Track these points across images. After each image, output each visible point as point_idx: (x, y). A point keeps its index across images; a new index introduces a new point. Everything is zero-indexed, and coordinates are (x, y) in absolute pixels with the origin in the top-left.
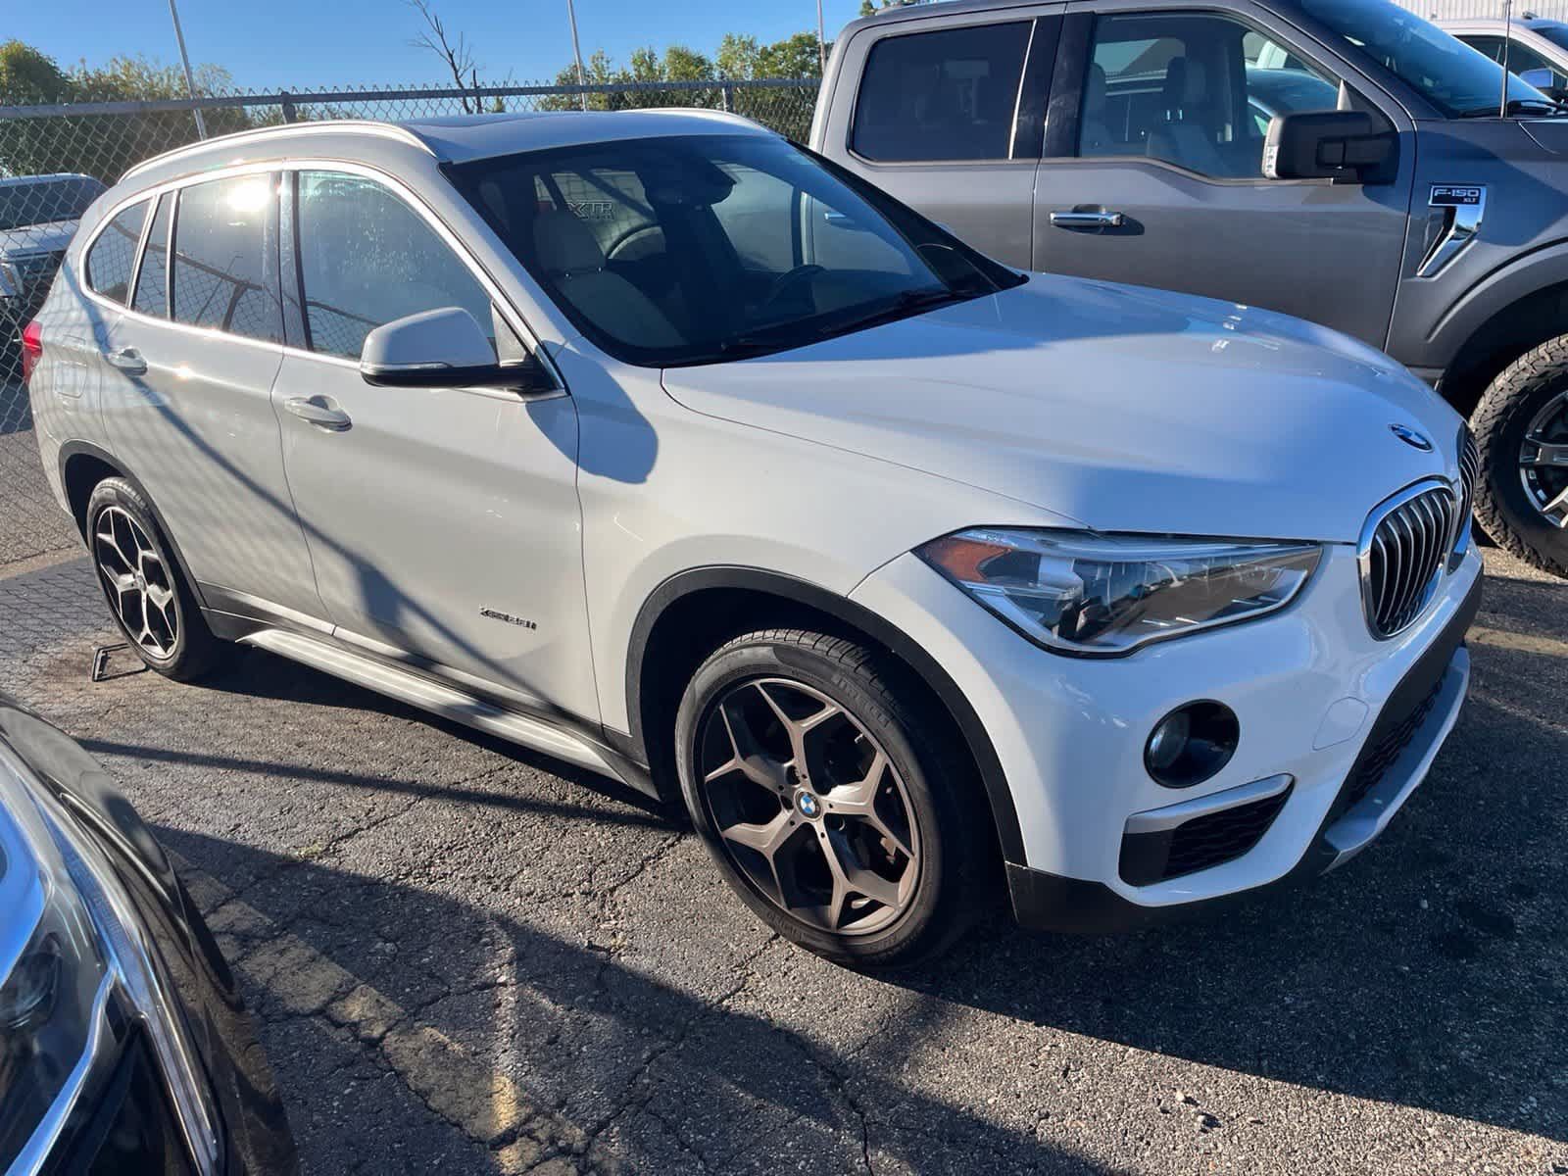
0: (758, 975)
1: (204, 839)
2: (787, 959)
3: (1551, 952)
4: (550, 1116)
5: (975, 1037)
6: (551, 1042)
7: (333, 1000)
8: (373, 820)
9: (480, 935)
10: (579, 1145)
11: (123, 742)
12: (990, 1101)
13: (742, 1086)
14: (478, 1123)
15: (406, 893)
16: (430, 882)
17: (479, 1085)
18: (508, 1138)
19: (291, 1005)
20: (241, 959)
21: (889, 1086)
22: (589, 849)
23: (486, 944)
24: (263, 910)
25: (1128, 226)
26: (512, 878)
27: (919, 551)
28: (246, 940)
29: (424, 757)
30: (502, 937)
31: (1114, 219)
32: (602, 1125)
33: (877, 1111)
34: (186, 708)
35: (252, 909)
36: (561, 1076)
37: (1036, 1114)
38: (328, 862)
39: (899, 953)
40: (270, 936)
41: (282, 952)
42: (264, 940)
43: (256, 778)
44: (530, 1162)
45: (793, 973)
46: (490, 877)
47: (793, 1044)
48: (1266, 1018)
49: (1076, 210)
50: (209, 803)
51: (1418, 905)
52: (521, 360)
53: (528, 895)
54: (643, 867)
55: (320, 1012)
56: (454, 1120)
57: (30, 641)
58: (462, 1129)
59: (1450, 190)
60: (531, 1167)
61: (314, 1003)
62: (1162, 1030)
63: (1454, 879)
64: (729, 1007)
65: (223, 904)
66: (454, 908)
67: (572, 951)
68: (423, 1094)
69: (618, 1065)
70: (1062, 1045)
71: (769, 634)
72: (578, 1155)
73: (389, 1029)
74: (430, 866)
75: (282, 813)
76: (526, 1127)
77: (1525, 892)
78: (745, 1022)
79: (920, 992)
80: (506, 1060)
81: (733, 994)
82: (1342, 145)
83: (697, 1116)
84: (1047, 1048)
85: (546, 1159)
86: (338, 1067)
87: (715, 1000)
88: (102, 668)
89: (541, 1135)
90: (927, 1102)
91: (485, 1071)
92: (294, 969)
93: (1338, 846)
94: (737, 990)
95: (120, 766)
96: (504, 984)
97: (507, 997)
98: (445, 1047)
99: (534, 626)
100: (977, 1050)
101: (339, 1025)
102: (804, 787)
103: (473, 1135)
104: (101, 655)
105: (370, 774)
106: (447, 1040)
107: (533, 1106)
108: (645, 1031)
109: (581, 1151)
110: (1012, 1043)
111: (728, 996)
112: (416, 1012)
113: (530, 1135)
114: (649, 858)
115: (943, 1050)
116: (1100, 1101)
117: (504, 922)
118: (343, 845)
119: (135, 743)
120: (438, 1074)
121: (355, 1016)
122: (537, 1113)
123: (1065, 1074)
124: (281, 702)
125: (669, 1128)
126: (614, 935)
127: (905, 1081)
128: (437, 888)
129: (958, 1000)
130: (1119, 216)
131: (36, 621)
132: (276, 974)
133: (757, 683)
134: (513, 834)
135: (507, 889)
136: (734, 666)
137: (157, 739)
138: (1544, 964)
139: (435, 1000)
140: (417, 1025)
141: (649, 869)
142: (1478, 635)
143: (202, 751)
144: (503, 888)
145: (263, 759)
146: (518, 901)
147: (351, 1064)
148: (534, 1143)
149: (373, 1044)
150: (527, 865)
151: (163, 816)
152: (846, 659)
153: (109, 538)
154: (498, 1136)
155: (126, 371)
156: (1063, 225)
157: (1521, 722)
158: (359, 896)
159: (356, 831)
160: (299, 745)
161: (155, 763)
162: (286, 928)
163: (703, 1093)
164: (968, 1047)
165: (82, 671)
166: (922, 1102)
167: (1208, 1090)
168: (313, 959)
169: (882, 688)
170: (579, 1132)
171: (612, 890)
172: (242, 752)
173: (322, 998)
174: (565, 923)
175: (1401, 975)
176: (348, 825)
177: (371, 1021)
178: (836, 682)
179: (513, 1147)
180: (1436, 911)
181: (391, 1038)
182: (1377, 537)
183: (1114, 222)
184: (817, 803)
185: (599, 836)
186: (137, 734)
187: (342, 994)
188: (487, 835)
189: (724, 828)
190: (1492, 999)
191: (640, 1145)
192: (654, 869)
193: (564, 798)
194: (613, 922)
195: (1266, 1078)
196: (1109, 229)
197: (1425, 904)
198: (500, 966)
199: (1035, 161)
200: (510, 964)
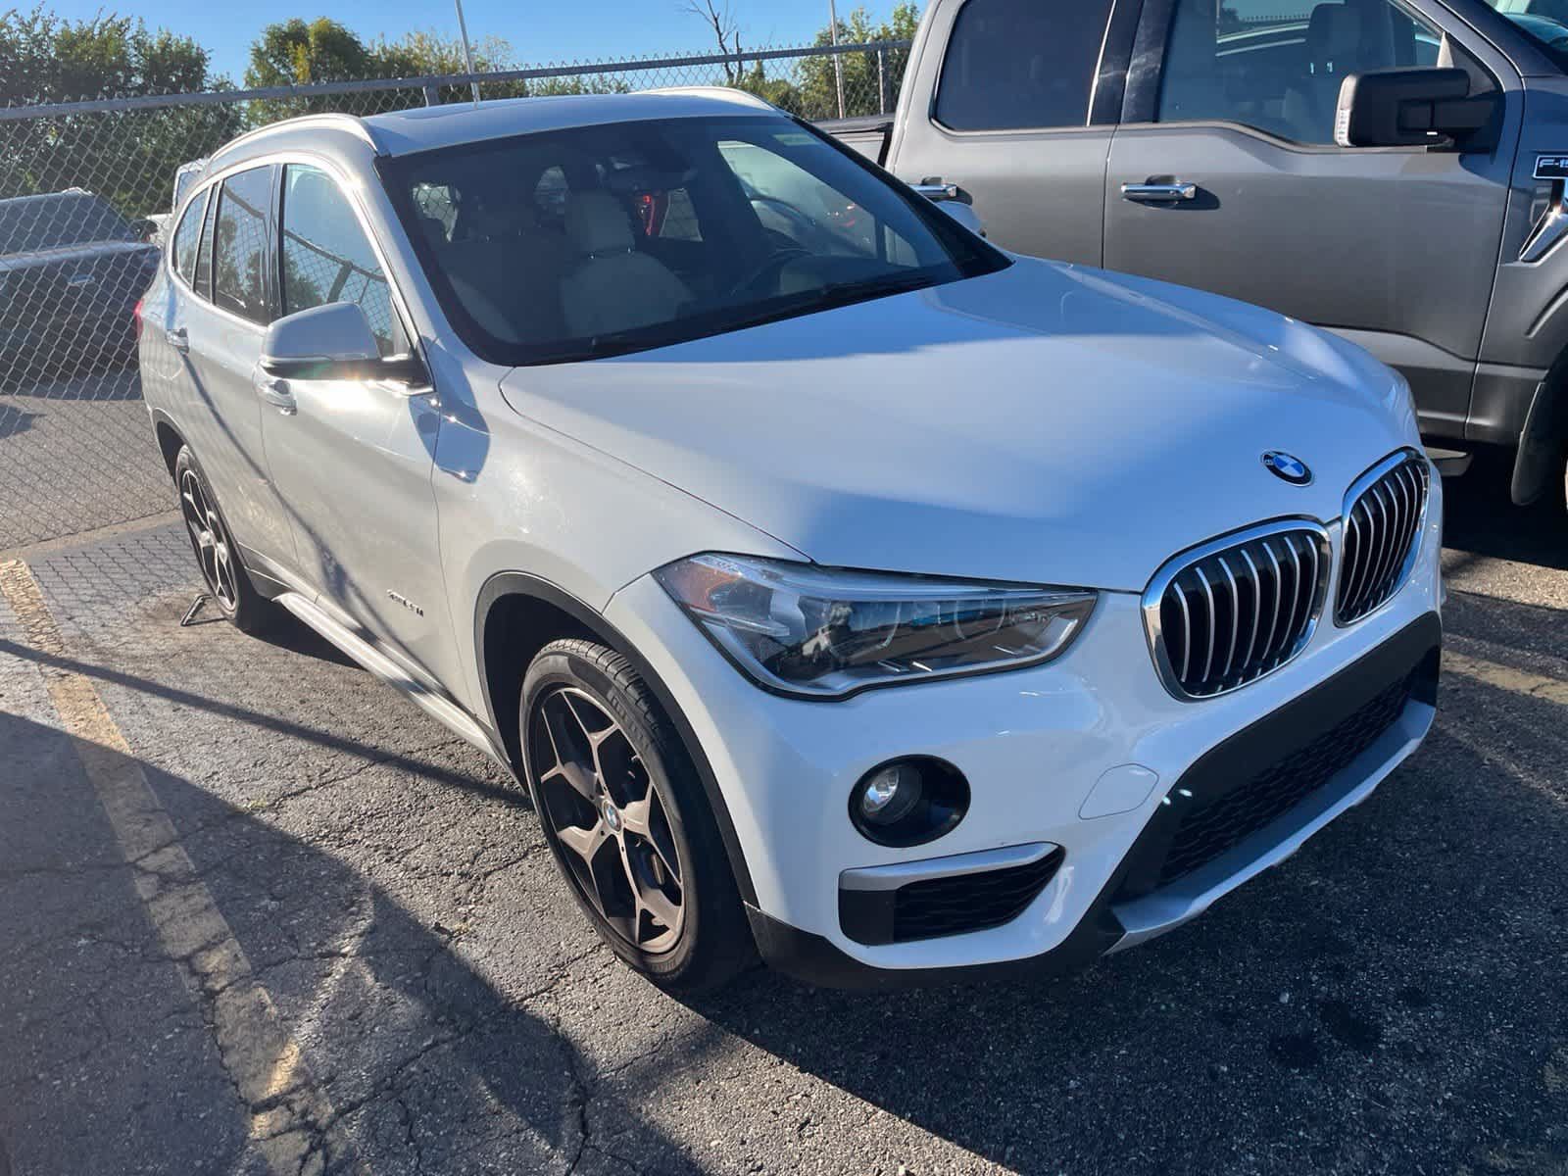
0: (571, 979)
1: (182, 784)
2: (605, 966)
3: (1407, 1076)
4: (314, 1090)
5: (735, 1074)
6: (352, 1018)
7: (202, 949)
8: (324, 780)
9: (353, 903)
10: (324, 1122)
11: (170, 685)
12: (713, 1144)
13: (493, 1088)
14: (253, 1086)
15: (313, 853)
16: (339, 846)
17: (270, 1050)
18: (268, 1105)
19: (169, 949)
20: (153, 899)
21: (627, 1113)
22: (488, 829)
23: (352, 913)
24: (192, 856)
25: (1204, 199)
26: (408, 851)
27: (656, 573)
28: (166, 881)
29: (397, 724)
30: (369, 908)
31: (1189, 192)
32: (353, 1107)
33: (600, 1136)
34: (234, 657)
35: (185, 854)
36: (344, 1052)
37: (750, 1165)
38: (267, 818)
40: (187, 879)
41: (186, 898)
42: (180, 883)
43: (253, 729)
44: (275, 1131)
45: (602, 982)
46: (391, 848)
47: (565, 1051)
48: (1037, 1100)
49: (1150, 182)
50: (204, 749)
51: (1276, 998)
52: (408, 355)
53: (413, 870)
54: (526, 854)
55: (187, 959)
56: (235, 1079)
57: (149, 585)
58: (237, 1090)
59: (1558, 160)
60: (274, 1136)
61: (186, 951)
62: (923, 1096)
63: (1339, 973)
64: (527, 1006)
65: (166, 846)
66: (344, 873)
67: (417, 929)
68: (223, 1050)
69: (398, 1048)
70: (814, 1096)
71: (569, 643)
72: (319, 1131)
73: (230, 984)
74: (347, 831)
75: (255, 765)
76: (289, 1097)
77: (1414, 998)
78: (539, 1022)
79: (707, 1018)
80: (305, 1030)
81: (537, 993)
82: (1429, 108)
83: (437, 1112)
84: (799, 1097)
85: (290, 1130)
86: (175, 1012)
87: (518, 998)
88: (193, 616)
89: (297, 1107)
90: (652, 1134)
91: (283, 1038)
92: (188, 915)
93: (1125, 927)
94: (543, 991)
95: (156, 707)
96: (344, 956)
97: (340, 967)
98: (265, 1008)
99: (421, 613)
100: (730, 1087)
101: (193, 973)
102: (607, 799)
103: (243, 1095)
104: (199, 601)
105: (344, 735)
106: (269, 1002)
107: (306, 1079)
108: (442, 1019)
109: (323, 1128)
110: (767, 1086)
111: (532, 996)
112: (261, 969)
113: (289, 1105)
114: (537, 845)
115: (698, 1083)
116: (820, 1161)
117: (379, 894)
118: (289, 802)
119: (178, 686)
120: (245, 1032)
121: (209, 969)
122: (305, 1085)
123: (802, 1127)
124: (312, 659)
125: (408, 1120)
126: (465, 920)
127: (644, 1109)
128: (341, 853)
129: (739, 1032)
130: (1193, 189)
131: (163, 566)
132: (172, 918)
133: (562, 691)
134: (432, 808)
135: (399, 862)
136: (545, 672)
137: (197, 686)
138: (1390, 1089)
139: (281, 962)
140: (254, 983)
141: (530, 857)
142: (1533, 686)
143: (226, 700)
144: (397, 859)
145: (267, 712)
146: (400, 875)
147: (184, 1011)
148: (288, 1113)
149: (212, 995)
150: (428, 840)
151: (161, 758)
152: (619, 677)
153: (189, 497)
154: (263, 1101)
156: (1135, 198)
157: (1532, 794)
158: (273, 852)
159: (304, 790)
160: (302, 702)
161: (183, 706)
162: (201, 875)
163: (456, 1090)
164: (722, 1083)
165: (177, 615)
166: (649, 1134)
167: (936, 1169)
168: (207, 908)
169: (645, 708)
170: (331, 1110)
171: (487, 875)
172: (250, 701)
173: (195, 947)
174: (426, 905)
175: (1214, 1075)
176: (303, 783)
177: (220, 973)
178: (610, 698)
179: (269, 1113)
180: (1297, 1005)
181: (229, 991)
182: (1177, 586)
183: (1188, 196)
184: (618, 817)
186: (185, 680)
187: (208, 947)
188: (410, 806)
189: (559, 830)
190: (1305, 1121)
191: (372, 1130)
192: (535, 857)
193: (494, 777)
194: (471, 907)
195: (1003, 1166)
196: (1184, 203)
197: (1285, 998)
198: (351, 937)
199: (1112, 128)
200: (360, 935)
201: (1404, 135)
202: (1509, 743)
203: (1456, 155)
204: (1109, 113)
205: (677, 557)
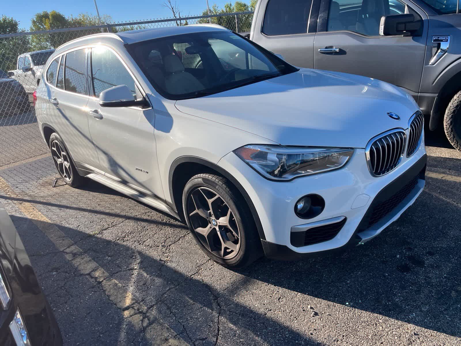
0: (203, 269)
1: (70, 229)
2: (211, 265)
3: (434, 272)
4: (139, 303)
5: (257, 288)
6: (144, 284)
7: (92, 271)
8: (113, 225)
9: (133, 256)
10: (145, 311)
11: (56, 203)
12: (256, 306)
13: (191, 298)
14: (121, 304)
15: (117, 244)
16: (124, 242)
17: (123, 295)
18: (127, 308)
19: (82, 272)
20: (72, 260)
21: (229, 300)
22: (166, 234)
23: (134, 259)
24: (81, 248)
25: (342, 52)
26: (144, 241)
27: (234, 151)
28: (75, 255)
29: (130, 209)
30: (138, 257)
31: (337, 50)
32: (152, 306)
33: (224, 307)
34: (73, 194)
35: (78, 247)
36: (144, 293)
37: (268, 310)
38: (99, 236)
39: (237, 264)
40: (81, 254)
41: (83, 259)
42: (79, 255)
43: (86, 213)
44: (131, 315)
45: (212, 269)
46: (139, 241)
47: (207, 288)
48: (340, 286)
49: (326, 48)
50: (73, 219)
51: (396, 256)
52: (142, 99)
53: (148, 246)
54: (179, 239)
55: (89, 274)
56: (115, 303)
57: (39, 177)
58: (116, 305)
59: (439, 37)
60: (131, 316)
61: (87, 272)
62: (309, 288)
63: (410, 249)
64: (193, 277)
65: (71, 246)
66: (127, 249)
67: (155, 261)
68: (109, 296)
69: (160, 291)
70: (280, 292)
71: (202, 175)
72: (144, 314)
73: (105, 279)
74: (124, 238)
75: (91, 222)
76: (132, 306)
77: (431, 254)
78: (198, 281)
79: (245, 275)
80: (131, 288)
81: (195, 274)
82: (404, 25)
83: (177, 305)
84: (276, 292)
85: (136, 314)
86: (90, 288)
87: (189, 276)
88: (55, 184)
89: (136, 308)
90: (238, 305)
91: (125, 291)
92: (85, 263)
94: (196, 273)
95: (54, 210)
96: (136, 269)
97: (135, 272)
98: (117, 284)
99: (148, 173)
100: (256, 292)
101: (92, 278)
102: (213, 218)
103: (119, 307)
104: (56, 180)
105: (115, 213)
106: (118, 283)
107: (135, 301)
108: (169, 283)
109: (145, 313)
110: (266, 290)
111: (193, 275)
112: (112, 275)
113: (133, 308)
114: (182, 237)
115: (247, 291)
116: (287, 307)
117: (140, 253)
118: (104, 231)
119: (59, 203)
120: (113, 291)
121: (97, 276)
122: (136, 302)
123: (279, 299)
124: (97, 193)
125: (169, 308)
126: (167, 257)
127: (234, 299)
128: (125, 243)
129: (254, 278)
130: (338, 49)
131: (41, 171)
132: (80, 264)
133: (199, 189)
134: (148, 230)
135: (143, 244)
136: (193, 184)
137: (64, 203)
138: (430, 275)
139: (117, 273)
140: (111, 278)
141: (181, 240)
142: (442, 177)
143: (75, 206)
144: (142, 244)
145: (89, 208)
146: (145, 247)
147: (93, 288)
148: (133, 310)
149: (100, 283)
150: (150, 238)
151: (61, 223)
152: (220, 182)
153: (55, 149)
154: (125, 308)
155: (55, 104)
156: (322, 53)
157: (448, 203)
158: (104, 245)
159: (108, 228)
160: (99, 205)
161: (62, 209)
162: (85, 252)
163: (180, 300)
164: (254, 291)
165: (50, 184)
166: (237, 305)
167: (318, 306)
168: (90, 261)
169: (229, 190)
170: (146, 308)
171: (170, 245)
172: (84, 206)
173: (90, 271)
174: (155, 254)
175: (385, 276)
176: (107, 226)
177: (100, 277)
178: (217, 188)
179: (128, 311)
180: (402, 258)
181: (104, 281)
182: (373, 146)
183: (337, 51)
184: (216, 222)
185: (169, 230)
186: (60, 202)
187: (94, 270)
188: (141, 230)
189: (195, 229)
190: (411, 284)
191: (160, 312)
192: (182, 240)
193: (163, 220)
194: (168, 254)
195: (335, 303)
196: (336, 53)
197: (398, 256)
198: (136, 264)
199: (315, 33)
200: (138, 264)
201: (398, 32)
202: (439, 191)
203: (411, 37)
204: (314, 29)
205: (241, 146)
